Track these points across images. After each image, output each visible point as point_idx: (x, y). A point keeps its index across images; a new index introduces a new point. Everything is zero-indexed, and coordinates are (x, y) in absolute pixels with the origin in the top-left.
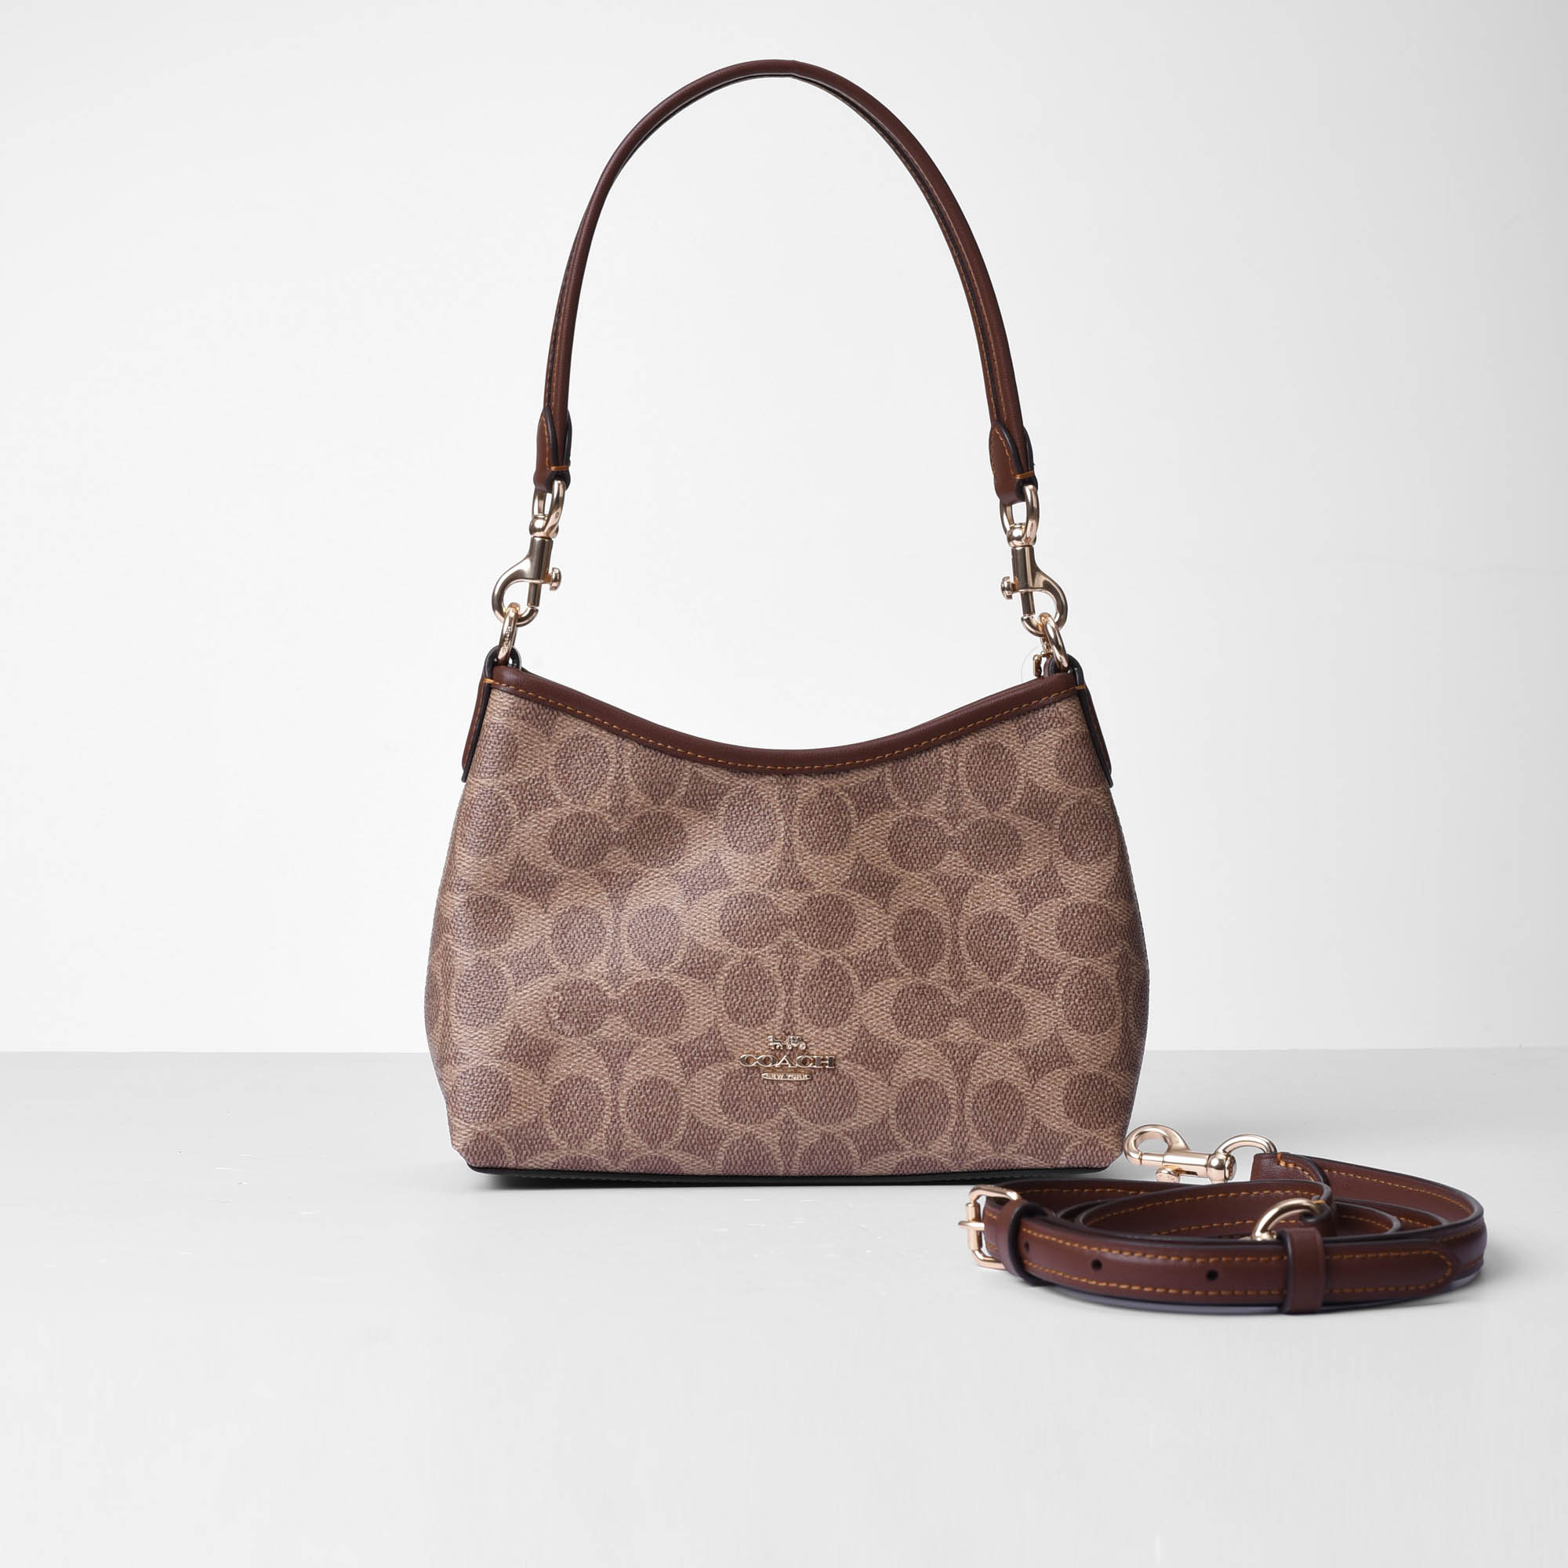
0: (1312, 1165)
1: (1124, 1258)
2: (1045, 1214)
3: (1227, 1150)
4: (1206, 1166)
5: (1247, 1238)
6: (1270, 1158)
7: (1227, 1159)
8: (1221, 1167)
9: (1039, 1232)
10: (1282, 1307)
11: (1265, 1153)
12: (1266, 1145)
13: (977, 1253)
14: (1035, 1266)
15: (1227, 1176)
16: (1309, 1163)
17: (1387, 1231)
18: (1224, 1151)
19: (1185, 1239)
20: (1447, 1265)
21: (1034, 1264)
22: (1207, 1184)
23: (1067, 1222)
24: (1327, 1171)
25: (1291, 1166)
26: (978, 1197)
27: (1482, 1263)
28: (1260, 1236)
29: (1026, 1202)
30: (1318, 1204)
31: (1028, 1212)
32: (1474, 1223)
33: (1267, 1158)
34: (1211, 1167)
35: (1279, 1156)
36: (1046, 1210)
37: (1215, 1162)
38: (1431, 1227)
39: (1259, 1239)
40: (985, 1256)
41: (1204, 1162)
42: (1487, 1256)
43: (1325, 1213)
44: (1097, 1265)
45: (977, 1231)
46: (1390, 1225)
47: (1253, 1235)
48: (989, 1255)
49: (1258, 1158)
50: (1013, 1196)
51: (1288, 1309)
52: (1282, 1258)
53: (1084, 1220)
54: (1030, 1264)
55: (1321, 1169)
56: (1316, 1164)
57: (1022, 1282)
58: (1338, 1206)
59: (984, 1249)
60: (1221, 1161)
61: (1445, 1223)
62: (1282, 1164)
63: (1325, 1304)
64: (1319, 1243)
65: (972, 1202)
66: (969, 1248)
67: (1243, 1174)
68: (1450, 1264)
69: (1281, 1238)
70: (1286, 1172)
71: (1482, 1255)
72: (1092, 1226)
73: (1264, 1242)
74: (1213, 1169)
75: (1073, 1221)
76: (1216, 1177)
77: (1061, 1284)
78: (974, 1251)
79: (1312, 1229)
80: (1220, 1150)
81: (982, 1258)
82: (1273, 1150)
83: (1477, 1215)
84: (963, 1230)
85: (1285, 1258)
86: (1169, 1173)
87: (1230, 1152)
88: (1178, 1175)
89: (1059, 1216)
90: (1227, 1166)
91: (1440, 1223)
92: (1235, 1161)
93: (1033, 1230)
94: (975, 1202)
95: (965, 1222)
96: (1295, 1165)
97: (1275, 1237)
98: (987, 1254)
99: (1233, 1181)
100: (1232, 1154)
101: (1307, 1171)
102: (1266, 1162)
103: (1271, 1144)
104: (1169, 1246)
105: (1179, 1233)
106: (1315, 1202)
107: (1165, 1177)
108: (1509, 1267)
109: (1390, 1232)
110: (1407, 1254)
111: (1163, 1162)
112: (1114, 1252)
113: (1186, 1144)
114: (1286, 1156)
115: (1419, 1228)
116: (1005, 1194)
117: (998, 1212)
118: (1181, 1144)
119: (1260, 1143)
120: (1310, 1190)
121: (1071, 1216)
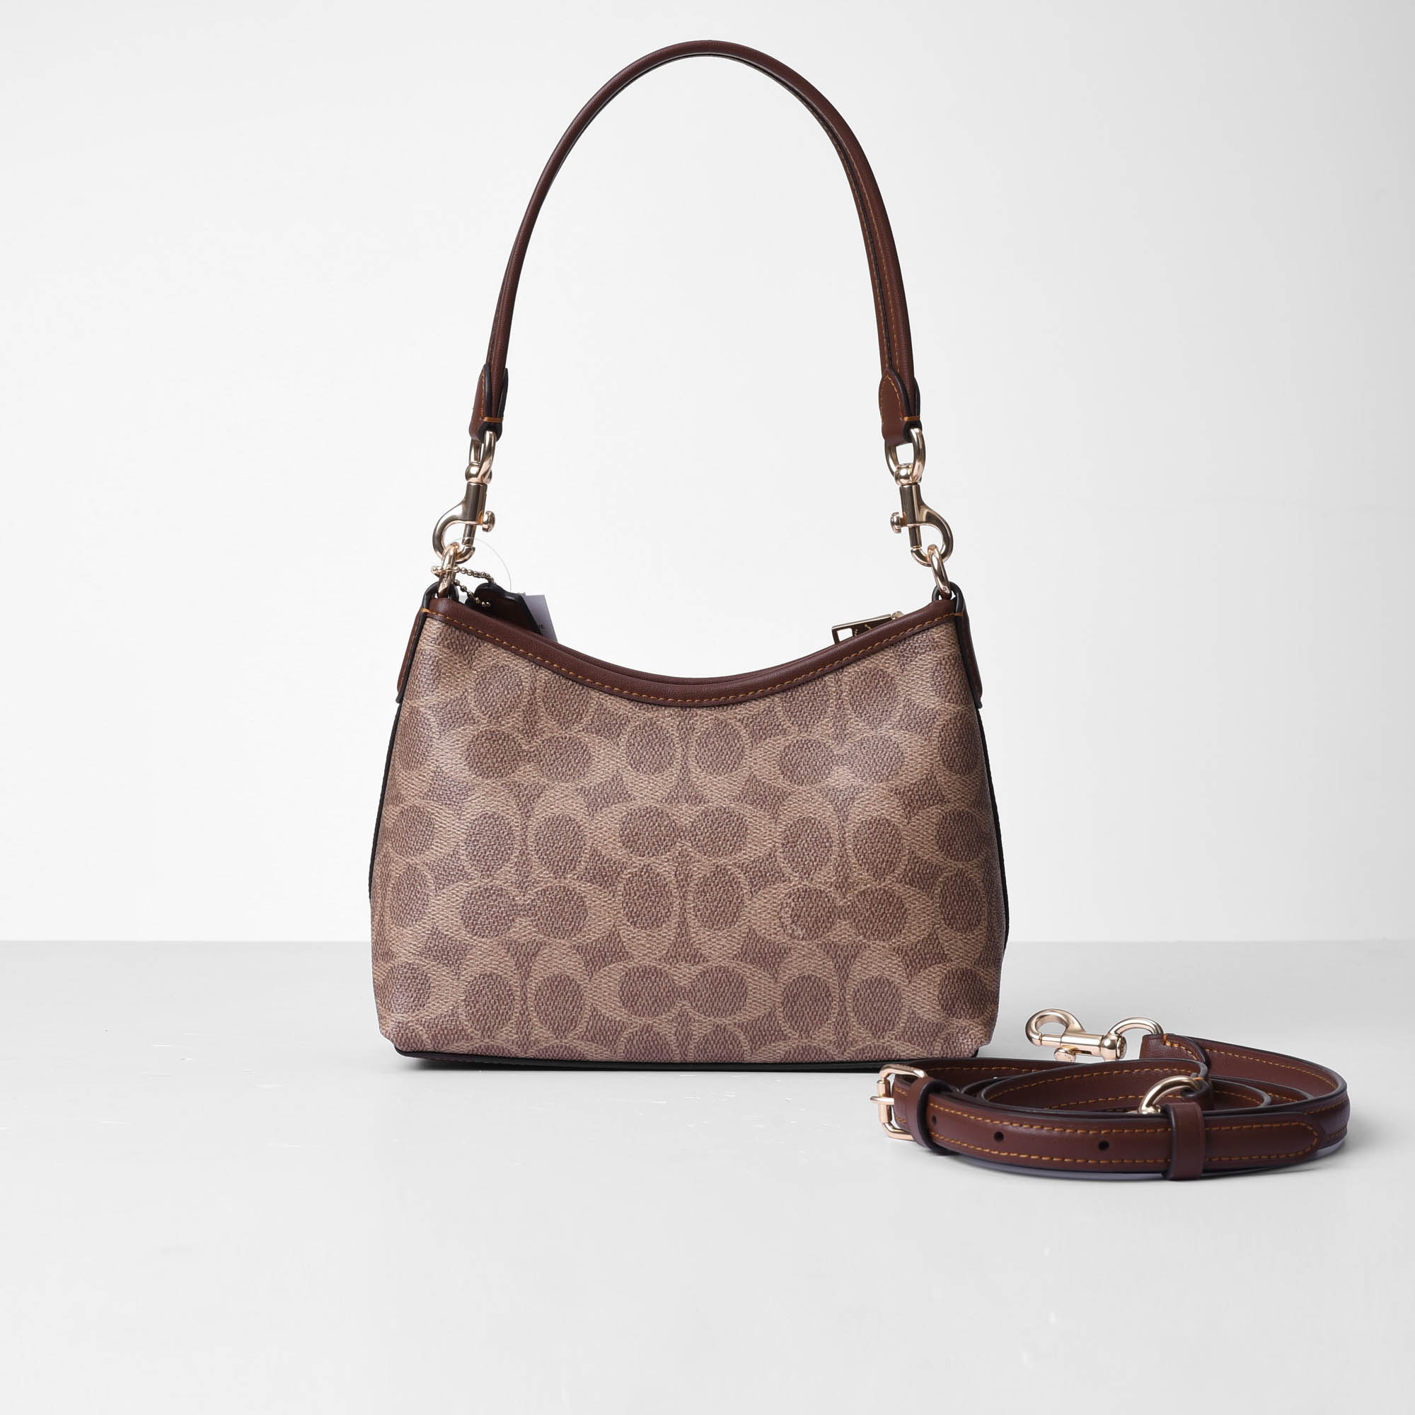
0: (1194, 1045)
1: (1024, 1130)
2: (951, 1091)
3: (1119, 1032)
4: (1099, 1046)
5: (1134, 1112)
6: (1157, 1039)
7: (1118, 1040)
8: (1112, 1047)
9: (946, 1107)
10: (1167, 1174)
11: (1152, 1035)
12: (1154, 1028)
13: (887, 1125)
14: (941, 1137)
15: (1118, 1055)
16: (1192, 1043)
17: (1259, 1105)
18: (1116, 1032)
19: (1074, 1112)
20: (1314, 1135)
21: (940, 1136)
22: (1101, 1062)
23: (969, 1097)
24: (1208, 1050)
25: (1176, 1046)
26: (889, 1075)
27: (1345, 1132)
28: (1146, 1110)
29: (932, 1080)
30: (1197, 1080)
31: (935, 1089)
32: (1339, 1096)
33: (1154, 1039)
34: (1105, 1047)
35: (1165, 1037)
36: (951, 1087)
37: (1107, 1043)
38: (1296, 1102)
39: (1144, 1113)
40: (894, 1128)
41: (1097, 1042)
42: (1350, 1126)
43: (1204, 1089)
44: (999, 1136)
45: (887, 1106)
46: (1262, 1100)
47: (1139, 1109)
48: (899, 1128)
49: (1146, 1039)
50: (920, 1073)
51: (1172, 1175)
52: (1167, 1130)
53: (985, 1096)
54: (937, 1135)
55: (1203, 1049)
56: (1197, 1044)
57: (927, 1151)
58: (1214, 1083)
59: (893, 1122)
60: (1113, 1041)
61: (1310, 1097)
62: (1168, 1044)
63: (1205, 1171)
64: (1199, 1116)
65: (883, 1079)
66: (880, 1120)
67: (1133, 1053)
68: (1316, 1134)
69: (1165, 1112)
70: (1172, 1052)
71: (1346, 1126)
72: (991, 1101)
73: (1149, 1116)
74: (1106, 1049)
75: (975, 1096)
76: (1109, 1056)
77: (965, 1153)
78: (884, 1124)
79: (1194, 1103)
80: (1112, 1032)
81: (892, 1130)
82: (1160, 1032)
83: (1341, 1089)
84: (874, 1105)
85: (1169, 1130)
86: (1066, 1052)
87: (1121, 1033)
88: (1075, 1054)
89: (962, 1092)
90: (1118, 1046)
91: (1307, 1099)
92: (1125, 1042)
93: (940, 1105)
94: (885, 1078)
95: (877, 1097)
96: (1180, 1046)
97: (1159, 1110)
98: (897, 1127)
99: (1123, 1060)
100: (1123, 1035)
101: (1190, 1051)
102: (1153, 1042)
103: (1158, 1027)
104: (1065, 1119)
105: (1068, 1108)
106: (1194, 1079)
107: (1063, 1057)
108: (1370, 1138)
109: (1262, 1106)
110: (1279, 1125)
111: (1061, 1042)
112: (1015, 1125)
113: (1081, 1027)
114: (1172, 1037)
115: (1285, 1102)
116: (913, 1072)
117: (908, 1088)
118: (1077, 1026)
119: (1148, 1026)
120: (1190, 1068)
121: (974, 1092)
